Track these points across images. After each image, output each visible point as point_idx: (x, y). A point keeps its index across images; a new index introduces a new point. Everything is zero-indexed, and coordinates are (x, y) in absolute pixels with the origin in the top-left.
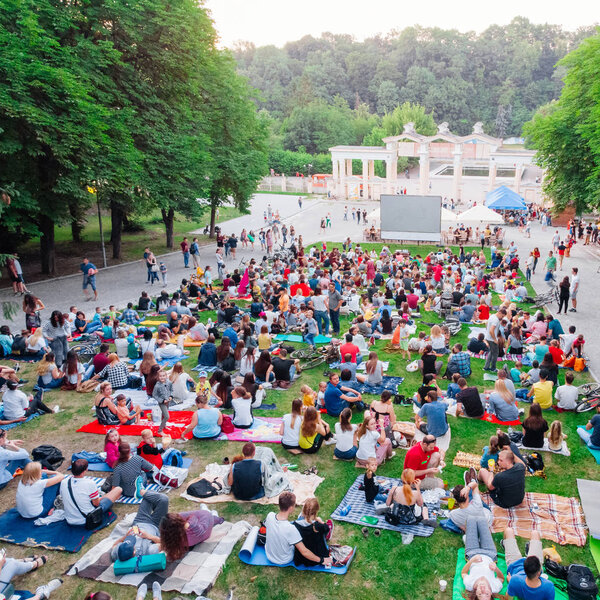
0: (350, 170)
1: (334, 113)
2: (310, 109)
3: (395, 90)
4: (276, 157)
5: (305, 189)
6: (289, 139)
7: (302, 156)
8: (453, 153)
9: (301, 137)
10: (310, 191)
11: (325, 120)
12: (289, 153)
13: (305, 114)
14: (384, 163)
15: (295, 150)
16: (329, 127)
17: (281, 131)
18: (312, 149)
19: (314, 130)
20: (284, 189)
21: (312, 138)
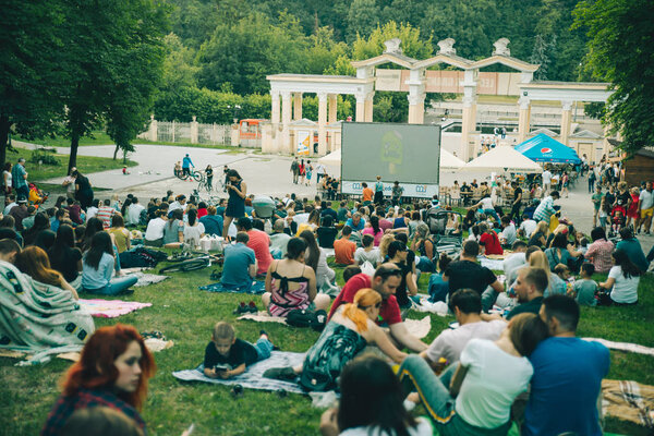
0: (299, 111)
1: (277, 34)
2: (241, 28)
3: (374, 11)
4: (186, 97)
5: (228, 140)
6: (208, 72)
7: (227, 98)
8: (462, 84)
9: (226, 70)
10: (235, 143)
11: (265, 44)
12: (207, 92)
13: (233, 36)
14: (352, 99)
15: (217, 89)
16: (271, 57)
17: (195, 61)
18: (242, 88)
19: (247, 60)
20: (194, 140)
21: (243, 71)
